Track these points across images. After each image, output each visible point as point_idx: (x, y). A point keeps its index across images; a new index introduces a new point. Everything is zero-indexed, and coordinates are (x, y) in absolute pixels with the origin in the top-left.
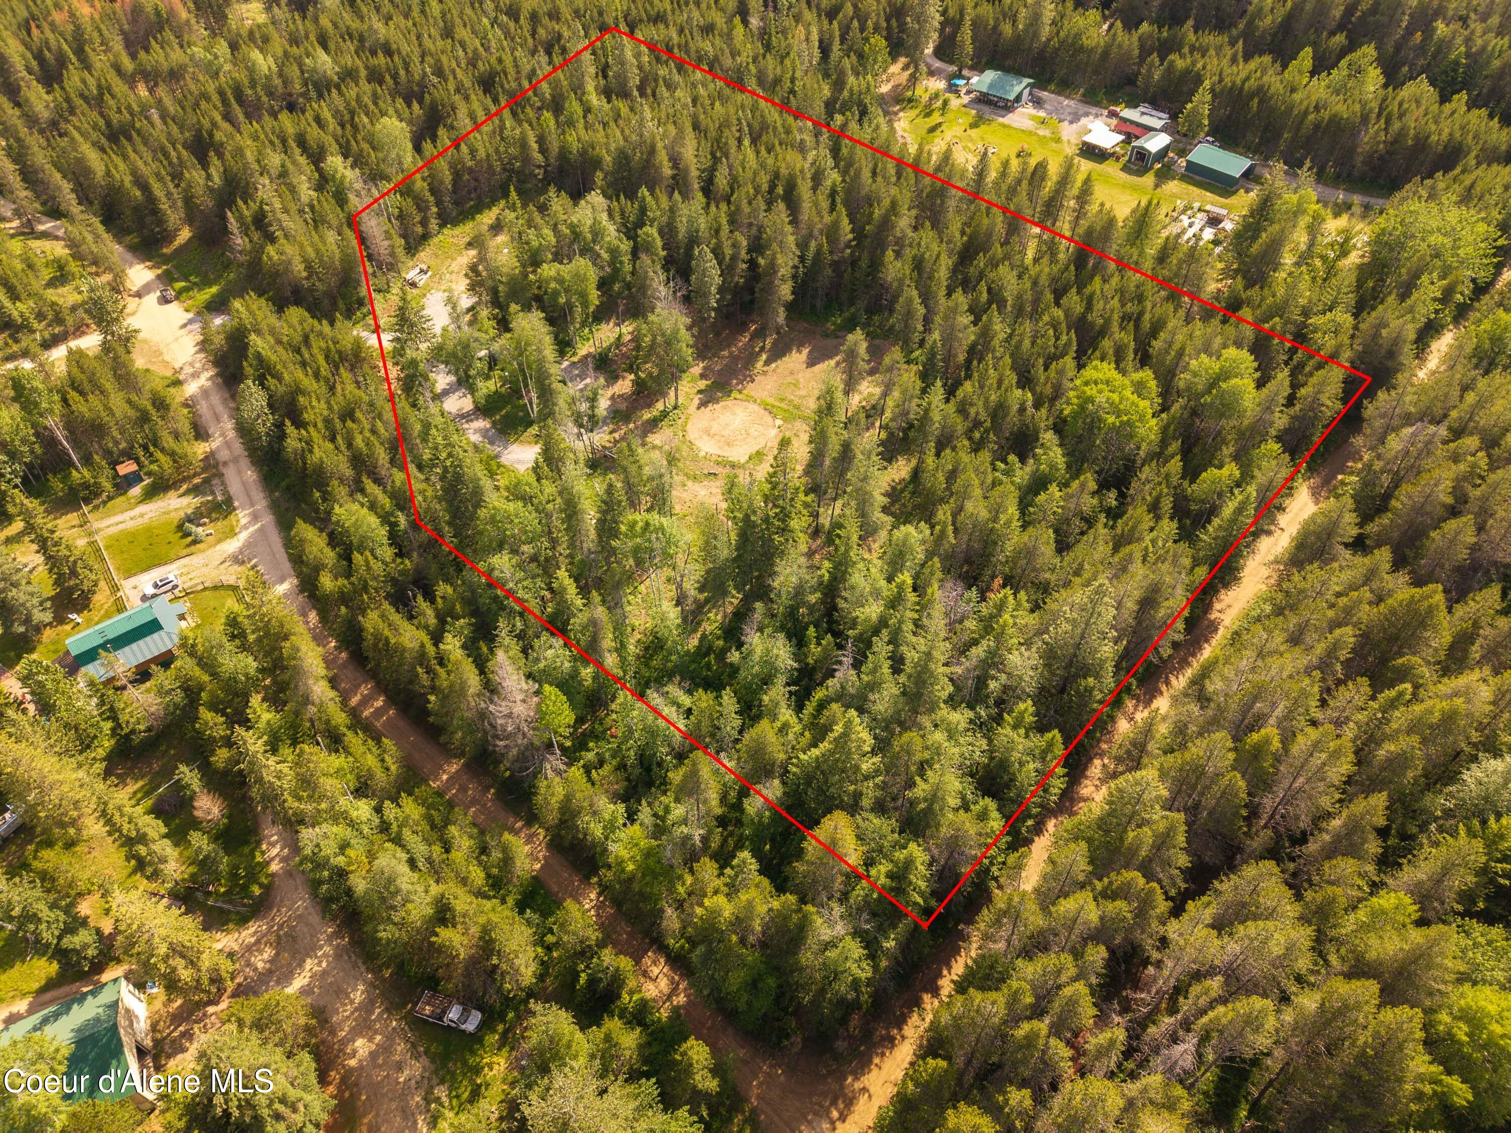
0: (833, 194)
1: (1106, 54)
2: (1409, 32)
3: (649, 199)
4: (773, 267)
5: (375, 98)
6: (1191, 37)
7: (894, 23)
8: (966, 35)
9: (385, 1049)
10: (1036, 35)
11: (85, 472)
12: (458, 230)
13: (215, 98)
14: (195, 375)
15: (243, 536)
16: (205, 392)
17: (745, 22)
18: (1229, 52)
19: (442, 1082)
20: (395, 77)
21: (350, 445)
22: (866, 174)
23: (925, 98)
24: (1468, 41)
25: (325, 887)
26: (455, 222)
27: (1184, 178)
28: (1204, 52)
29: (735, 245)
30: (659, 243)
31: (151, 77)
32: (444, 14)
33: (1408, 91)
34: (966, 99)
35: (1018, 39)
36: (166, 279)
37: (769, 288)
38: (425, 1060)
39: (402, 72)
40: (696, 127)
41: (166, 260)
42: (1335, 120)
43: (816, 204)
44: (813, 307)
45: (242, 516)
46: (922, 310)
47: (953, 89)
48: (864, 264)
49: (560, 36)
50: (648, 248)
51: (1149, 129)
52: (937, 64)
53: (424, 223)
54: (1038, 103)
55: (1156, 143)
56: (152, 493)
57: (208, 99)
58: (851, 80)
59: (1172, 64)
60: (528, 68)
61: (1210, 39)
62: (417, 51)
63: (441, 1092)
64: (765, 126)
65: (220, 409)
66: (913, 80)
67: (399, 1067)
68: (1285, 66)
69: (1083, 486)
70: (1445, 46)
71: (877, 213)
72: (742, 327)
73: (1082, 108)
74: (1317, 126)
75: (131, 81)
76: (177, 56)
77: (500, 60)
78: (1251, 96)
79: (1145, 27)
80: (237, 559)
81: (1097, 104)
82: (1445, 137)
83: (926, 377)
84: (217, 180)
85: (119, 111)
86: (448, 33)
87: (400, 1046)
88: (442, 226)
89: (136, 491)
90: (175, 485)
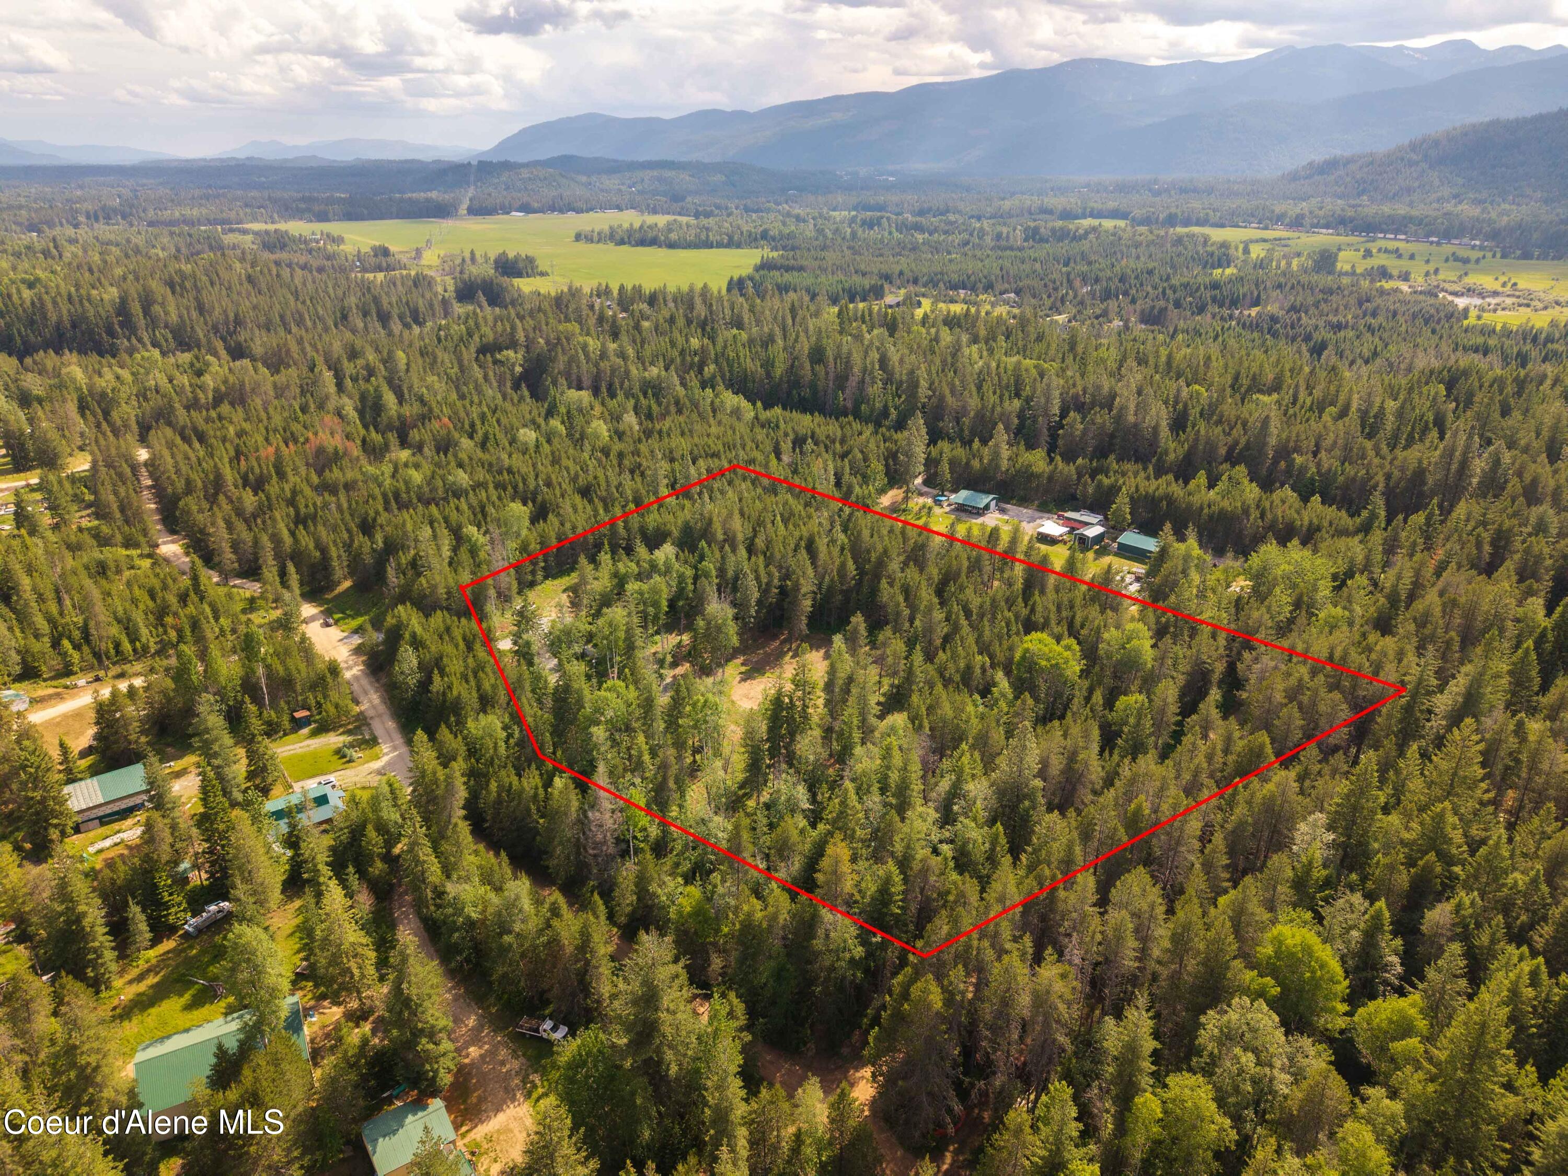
0: (842, 549)
1: (1050, 478)
2: (1275, 462)
3: (706, 549)
4: (797, 587)
5: (500, 498)
6: (1115, 466)
7: (891, 462)
8: (945, 467)
9: (492, 1053)
10: (997, 467)
11: (272, 713)
12: (556, 582)
13: (380, 497)
14: (349, 668)
15: (385, 759)
16: (356, 678)
17: (779, 459)
18: (1142, 474)
19: (536, 1072)
20: (515, 488)
21: (479, 688)
22: (866, 533)
23: (916, 509)
24: (1318, 465)
25: (456, 935)
26: (554, 577)
27: (1116, 554)
28: (1124, 474)
29: (769, 574)
30: (714, 573)
31: (332, 489)
32: (553, 453)
33: (1278, 495)
34: (948, 509)
35: (985, 470)
36: (328, 613)
37: (795, 603)
38: (522, 1059)
39: (521, 485)
40: (742, 514)
41: (327, 602)
42: (1222, 512)
43: (830, 553)
44: (829, 623)
45: (385, 748)
46: (907, 612)
47: (938, 503)
48: (865, 590)
49: (640, 465)
50: (707, 575)
51: (1087, 524)
52: (926, 489)
53: (533, 573)
54: (1003, 511)
55: (1093, 532)
56: (315, 733)
57: (374, 499)
58: (857, 490)
59: (1100, 482)
60: (615, 483)
61: (1129, 466)
62: (532, 474)
63: (536, 1078)
64: (792, 514)
65: (368, 687)
66: (906, 499)
67: (503, 1063)
68: (1186, 483)
69: (1024, 702)
70: (1303, 469)
71: (873, 558)
72: (775, 637)
73: (1038, 514)
74: (1211, 517)
75: (316, 489)
76: (350, 475)
77: (595, 478)
78: (1161, 499)
79: (1080, 461)
80: (380, 772)
81: (1049, 512)
82: (1306, 523)
83: (911, 644)
84: (380, 544)
85: (307, 506)
86: (555, 461)
87: (503, 1053)
88: (546, 577)
89: (305, 731)
90: (334, 729)
